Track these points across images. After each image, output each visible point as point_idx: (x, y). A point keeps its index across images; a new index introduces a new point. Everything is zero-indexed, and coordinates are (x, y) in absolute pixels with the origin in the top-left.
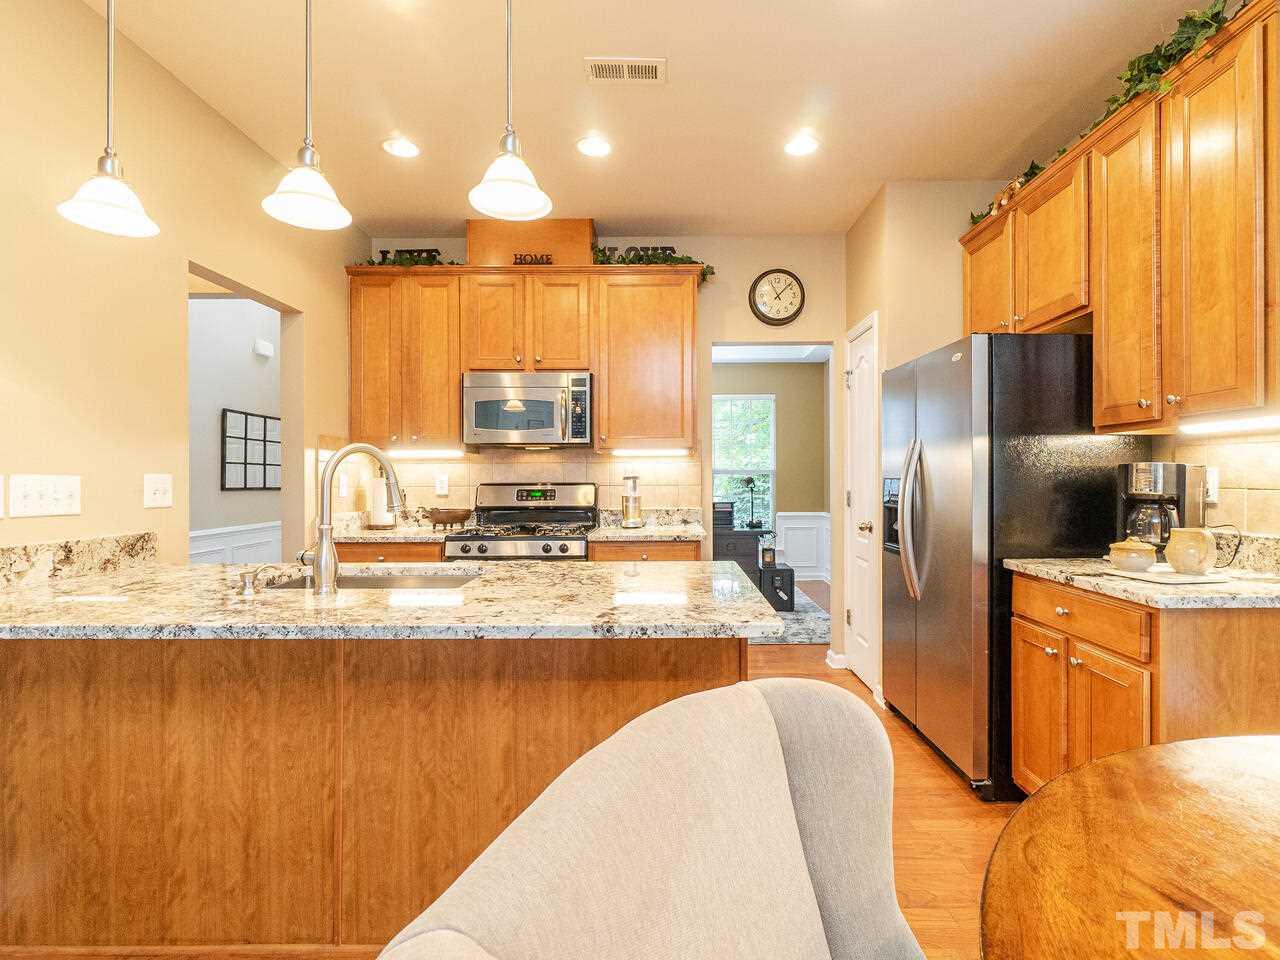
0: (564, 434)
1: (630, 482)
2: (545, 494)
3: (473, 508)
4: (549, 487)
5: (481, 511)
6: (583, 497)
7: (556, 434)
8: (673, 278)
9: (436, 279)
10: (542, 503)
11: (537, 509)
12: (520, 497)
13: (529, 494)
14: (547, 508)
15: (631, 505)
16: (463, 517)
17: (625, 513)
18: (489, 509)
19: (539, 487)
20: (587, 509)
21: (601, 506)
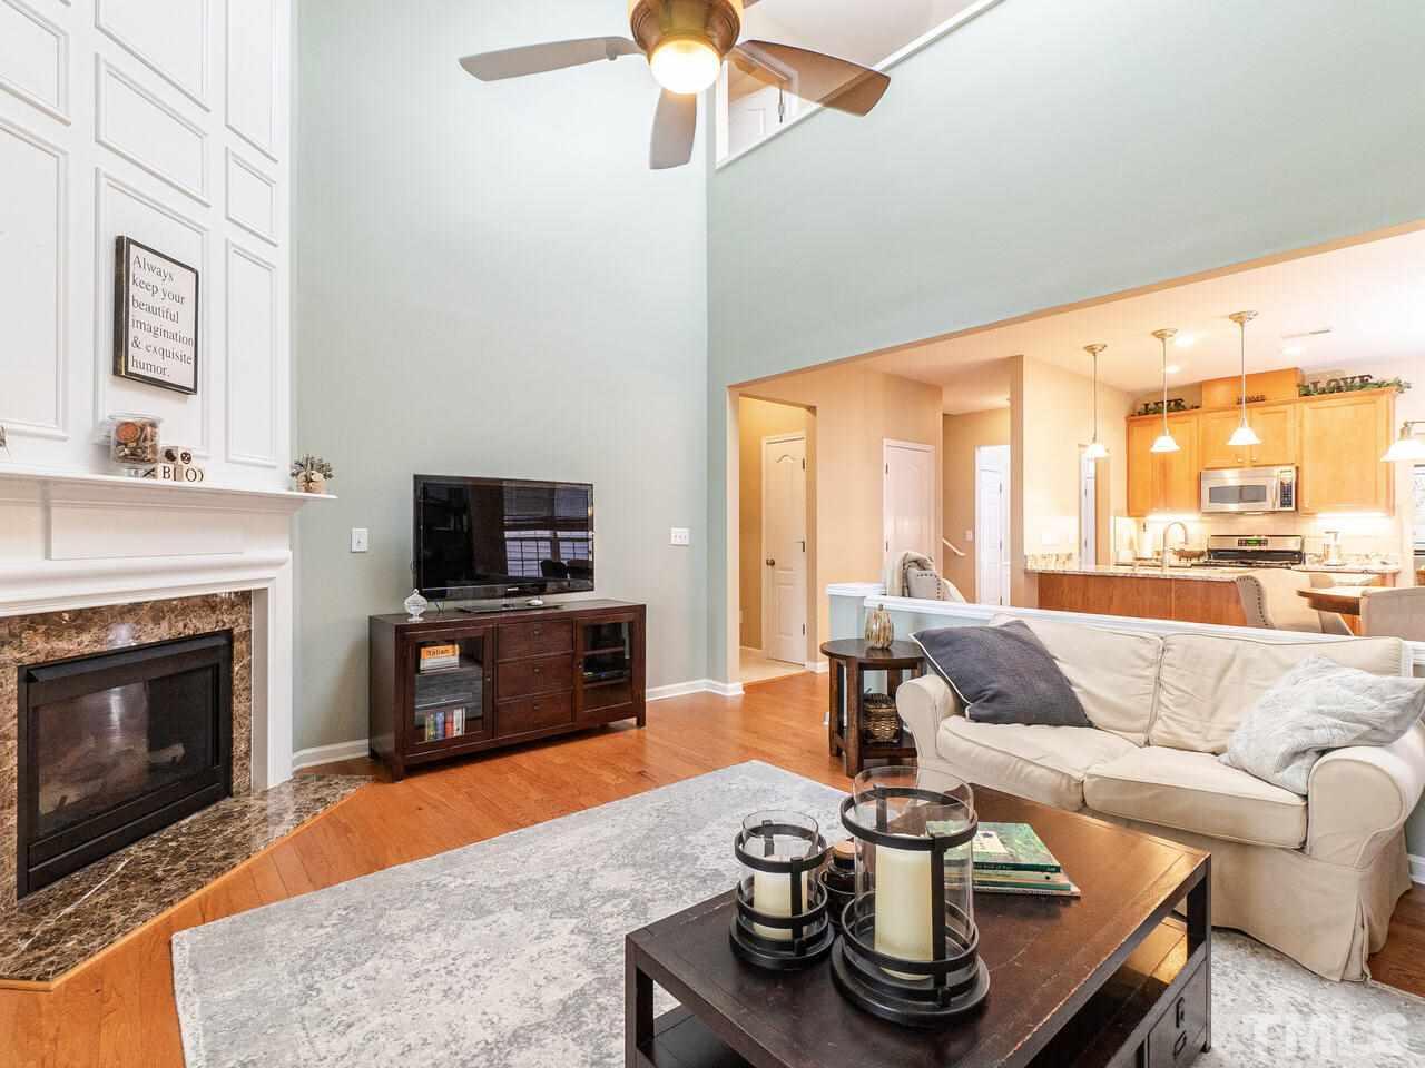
0: (1274, 505)
1: (1332, 535)
2: (1259, 542)
3: (1205, 550)
4: (1263, 538)
5: (1211, 551)
6: (1292, 545)
7: (1268, 505)
8: (1367, 398)
9: (1183, 419)
10: (1257, 548)
11: (1253, 551)
12: (1240, 544)
13: (1247, 543)
14: (1262, 551)
15: (1331, 550)
16: (1201, 554)
17: (1326, 556)
18: (1216, 551)
19: (1255, 538)
20: (1294, 553)
21: (1306, 550)
